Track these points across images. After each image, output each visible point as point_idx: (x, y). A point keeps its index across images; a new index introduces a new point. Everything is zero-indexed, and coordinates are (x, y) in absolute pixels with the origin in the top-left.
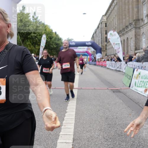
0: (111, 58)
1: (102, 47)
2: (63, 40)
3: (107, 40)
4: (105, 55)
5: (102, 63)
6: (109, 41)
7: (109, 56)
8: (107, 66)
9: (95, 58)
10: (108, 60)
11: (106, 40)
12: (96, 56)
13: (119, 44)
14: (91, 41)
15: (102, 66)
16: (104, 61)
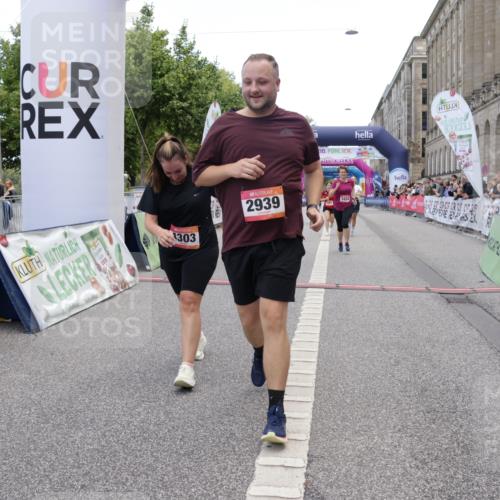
0: (442, 184)
1: (411, 149)
3: (429, 122)
4: (420, 175)
5: (408, 203)
6: (436, 128)
7: (434, 179)
8: (428, 214)
9: (385, 184)
10: (431, 192)
11: (425, 124)
12: (388, 178)
13: (470, 136)
14: (372, 125)
15: (409, 213)
16: (417, 194)
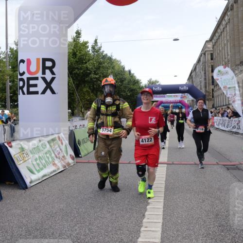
1: (207, 94)
2: (141, 83)
4: (212, 107)
8: (216, 126)
11: (213, 82)
13: (235, 87)
14: (188, 83)
